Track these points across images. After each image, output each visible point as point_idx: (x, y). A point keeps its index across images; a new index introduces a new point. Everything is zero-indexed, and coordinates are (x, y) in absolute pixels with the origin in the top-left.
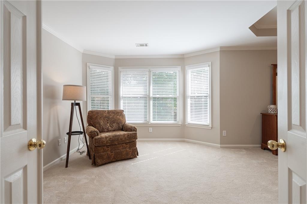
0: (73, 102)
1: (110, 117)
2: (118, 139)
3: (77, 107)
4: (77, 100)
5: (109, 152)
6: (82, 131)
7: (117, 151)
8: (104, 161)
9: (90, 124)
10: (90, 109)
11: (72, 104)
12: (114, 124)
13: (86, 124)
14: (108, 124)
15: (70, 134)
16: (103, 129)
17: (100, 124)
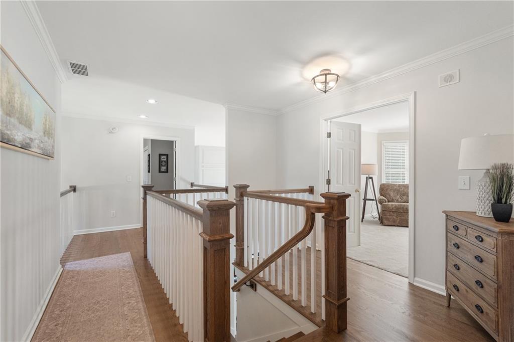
0: (368, 176)
1: (401, 190)
2: (403, 208)
3: (371, 180)
4: (371, 175)
5: (395, 217)
6: (374, 199)
7: (403, 218)
8: (390, 224)
9: (381, 195)
10: (384, 182)
11: (367, 178)
12: (404, 197)
13: (378, 195)
14: (398, 196)
15: (365, 200)
16: (393, 200)
17: (390, 196)
